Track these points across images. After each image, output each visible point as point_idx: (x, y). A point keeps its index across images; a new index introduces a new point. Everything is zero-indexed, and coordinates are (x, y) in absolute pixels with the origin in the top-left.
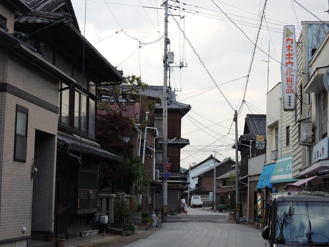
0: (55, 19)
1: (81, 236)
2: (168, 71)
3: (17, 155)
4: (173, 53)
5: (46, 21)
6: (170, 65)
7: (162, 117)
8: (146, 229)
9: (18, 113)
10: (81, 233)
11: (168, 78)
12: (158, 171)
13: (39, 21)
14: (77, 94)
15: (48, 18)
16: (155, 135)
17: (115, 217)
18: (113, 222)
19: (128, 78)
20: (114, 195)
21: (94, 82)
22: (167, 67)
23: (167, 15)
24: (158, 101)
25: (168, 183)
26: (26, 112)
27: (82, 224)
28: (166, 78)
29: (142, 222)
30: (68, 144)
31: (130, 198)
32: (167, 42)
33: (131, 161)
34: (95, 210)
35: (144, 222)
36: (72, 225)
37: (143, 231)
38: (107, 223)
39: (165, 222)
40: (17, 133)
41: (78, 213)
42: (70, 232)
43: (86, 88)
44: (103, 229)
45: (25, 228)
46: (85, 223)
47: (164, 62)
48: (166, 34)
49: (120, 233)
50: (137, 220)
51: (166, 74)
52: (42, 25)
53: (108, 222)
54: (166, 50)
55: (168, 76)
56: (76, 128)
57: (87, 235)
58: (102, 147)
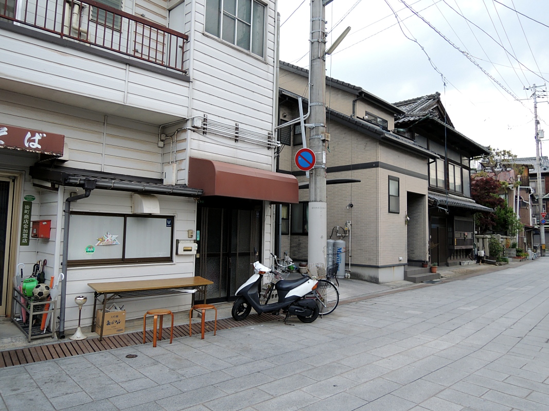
0: (423, 116)
1: (461, 265)
2: (540, 144)
3: (390, 209)
4: (542, 130)
5: (417, 118)
6: (541, 139)
7: (537, 179)
8: (521, 261)
9: (390, 181)
10: (460, 263)
11: (540, 150)
12: (535, 219)
13: (412, 119)
14: (451, 167)
15: (419, 116)
16: (530, 193)
17: (490, 252)
18: (488, 255)
19: (501, 152)
20: (489, 236)
21: (466, 157)
22: (538, 141)
23: (536, 103)
24: (532, 167)
25: (545, 228)
26: (398, 180)
27: (462, 256)
28: (538, 149)
29: (517, 256)
30: (437, 200)
31: (506, 238)
32: (538, 122)
33: (506, 211)
34: (472, 247)
35: (518, 256)
36: (452, 257)
37: (516, 263)
38: (483, 256)
39: (544, 256)
40: (390, 194)
41: (455, 249)
42: (449, 261)
43: (459, 162)
44: (479, 259)
45: (401, 258)
46: (464, 256)
47: (535, 137)
48: (536, 117)
49: (494, 264)
50: (512, 254)
51: (538, 146)
52: (414, 121)
53: (485, 255)
54: (537, 129)
55: (540, 148)
56: (451, 190)
57: (465, 264)
58: (477, 202)
